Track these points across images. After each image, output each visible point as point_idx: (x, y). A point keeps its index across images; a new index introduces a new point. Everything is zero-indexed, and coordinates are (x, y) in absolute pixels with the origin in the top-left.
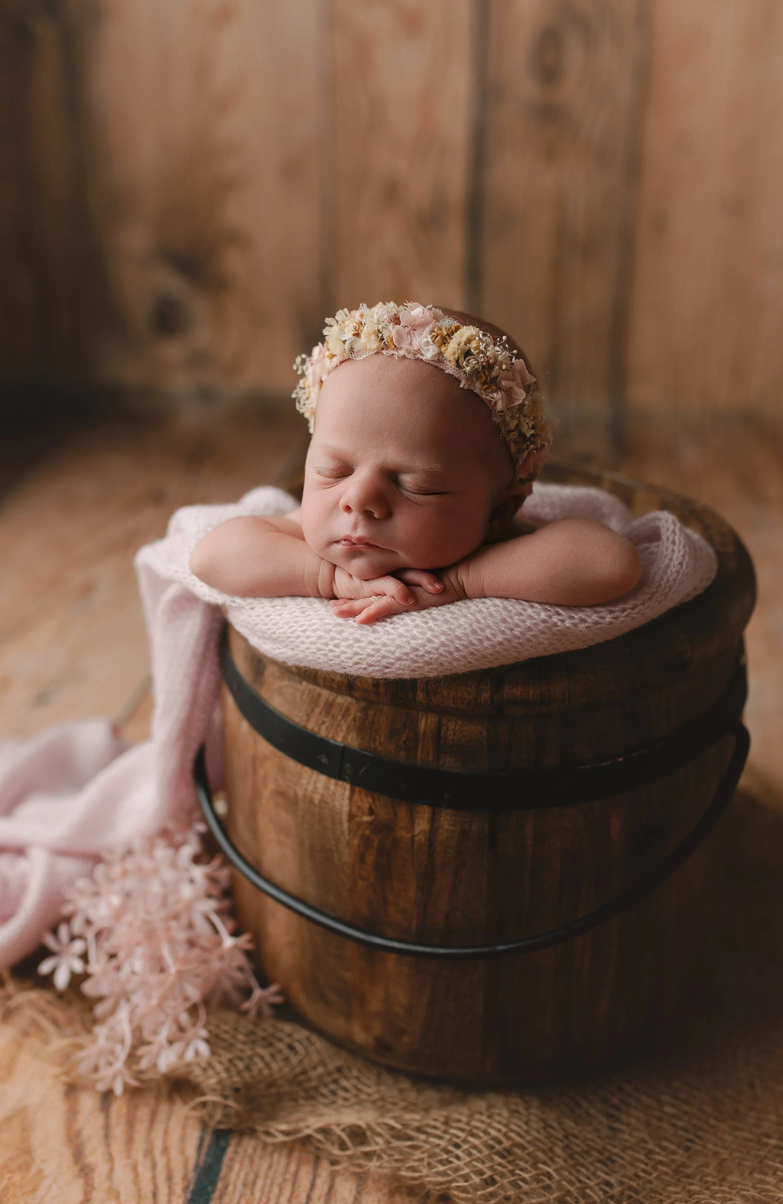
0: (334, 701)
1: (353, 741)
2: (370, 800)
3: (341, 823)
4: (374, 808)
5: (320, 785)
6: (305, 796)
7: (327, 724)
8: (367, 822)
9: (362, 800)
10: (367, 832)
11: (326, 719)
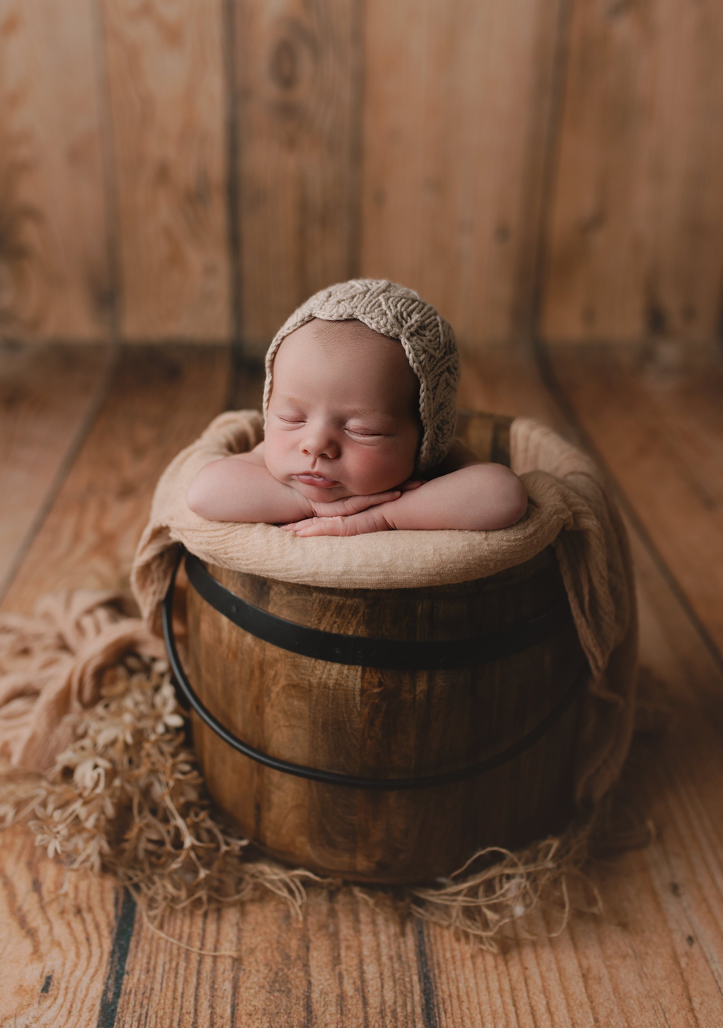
0: (344, 604)
1: (362, 632)
2: (379, 675)
3: (354, 699)
4: (382, 680)
5: (334, 672)
6: (319, 684)
7: (339, 623)
8: (377, 693)
9: (372, 677)
10: (377, 701)
11: (337, 620)
